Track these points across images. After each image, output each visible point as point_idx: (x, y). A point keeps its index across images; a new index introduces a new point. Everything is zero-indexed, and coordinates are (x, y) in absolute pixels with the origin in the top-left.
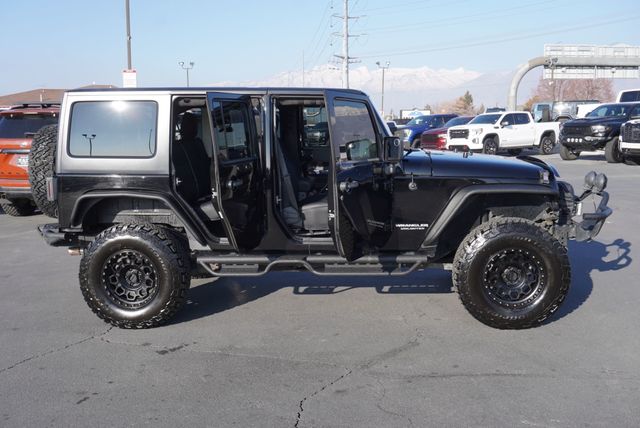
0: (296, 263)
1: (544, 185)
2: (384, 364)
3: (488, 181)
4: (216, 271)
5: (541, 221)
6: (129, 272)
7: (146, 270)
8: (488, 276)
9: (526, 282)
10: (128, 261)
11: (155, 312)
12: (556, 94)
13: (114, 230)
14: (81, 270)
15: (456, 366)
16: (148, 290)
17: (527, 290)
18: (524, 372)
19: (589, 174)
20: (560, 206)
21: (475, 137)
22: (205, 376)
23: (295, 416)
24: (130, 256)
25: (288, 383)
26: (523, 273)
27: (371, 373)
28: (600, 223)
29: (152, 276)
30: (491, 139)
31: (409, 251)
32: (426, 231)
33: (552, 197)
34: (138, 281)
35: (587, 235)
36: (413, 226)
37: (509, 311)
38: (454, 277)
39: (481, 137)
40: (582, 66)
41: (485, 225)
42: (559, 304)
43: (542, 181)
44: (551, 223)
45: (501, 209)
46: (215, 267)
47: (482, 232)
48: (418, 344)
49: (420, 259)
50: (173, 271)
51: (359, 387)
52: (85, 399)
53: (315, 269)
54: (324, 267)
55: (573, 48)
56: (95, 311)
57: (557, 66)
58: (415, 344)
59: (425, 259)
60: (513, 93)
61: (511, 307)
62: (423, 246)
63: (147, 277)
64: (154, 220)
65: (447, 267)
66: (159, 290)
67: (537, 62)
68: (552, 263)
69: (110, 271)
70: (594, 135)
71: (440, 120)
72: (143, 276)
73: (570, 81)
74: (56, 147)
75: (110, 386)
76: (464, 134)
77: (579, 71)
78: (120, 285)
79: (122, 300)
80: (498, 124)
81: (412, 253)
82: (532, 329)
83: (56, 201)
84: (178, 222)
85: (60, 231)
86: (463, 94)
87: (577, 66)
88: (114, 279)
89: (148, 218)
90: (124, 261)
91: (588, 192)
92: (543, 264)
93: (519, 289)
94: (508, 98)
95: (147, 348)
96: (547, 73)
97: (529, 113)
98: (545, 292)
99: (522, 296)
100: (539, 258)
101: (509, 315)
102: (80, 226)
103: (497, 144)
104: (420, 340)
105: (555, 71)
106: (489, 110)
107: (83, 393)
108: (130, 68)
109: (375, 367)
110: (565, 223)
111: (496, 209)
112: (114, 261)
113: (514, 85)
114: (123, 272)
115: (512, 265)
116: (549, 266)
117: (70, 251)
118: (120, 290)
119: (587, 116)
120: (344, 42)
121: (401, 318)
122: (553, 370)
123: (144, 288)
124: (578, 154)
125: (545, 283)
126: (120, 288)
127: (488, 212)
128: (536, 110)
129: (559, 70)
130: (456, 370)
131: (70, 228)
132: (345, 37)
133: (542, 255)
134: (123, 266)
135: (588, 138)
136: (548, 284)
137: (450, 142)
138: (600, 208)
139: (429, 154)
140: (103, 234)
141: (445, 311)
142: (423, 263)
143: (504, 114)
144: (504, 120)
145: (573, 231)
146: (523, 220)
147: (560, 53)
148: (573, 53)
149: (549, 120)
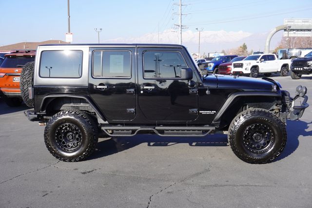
0: (150, 130)
1: (274, 92)
2: (192, 180)
3: (245, 90)
4: (111, 134)
5: (273, 110)
6: (68, 134)
7: (77, 133)
8: (245, 137)
9: (265, 141)
10: (68, 129)
11: (81, 154)
12: (291, 45)
13: (61, 113)
14: (45, 133)
15: (227, 181)
16: (77, 143)
17: (265, 144)
18: (261, 184)
19: (299, 86)
20: (282, 103)
21: (247, 67)
22: (104, 185)
23: (147, 204)
24: (69, 126)
25: (144, 188)
26: (263, 136)
27: (185, 184)
28: (302, 111)
29: (80, 136)
30: (255, 68)
31: (206, 124)
32: (215, 115)
33: (278, 98)
34: (72, 138)
35: (296, 117)
36: (208, 112)
37: (256, 155)
38: (229, 137)
39: (250, 67)
40: (304, 30)
41: (244, 112)
42: (280, 151)
43: (273, 90)
44: (277, 111)
45: (252, 104)
46: (111, 132)
47: (243, 115)
48: (210, 171)
49: (212, 128)
50: (90, 134)
51: (179, 190)
52: (46, 194)
53: (159, 133)
54: (164, 132)
55: (299, 21)
56: (51, 152)
57: (291, 30)
58: (208, 170)
59: (214, 128)
60: (267, 44)
61: (257, 153)
62: (213, 122)
63: (77, 137)
64: (81, 109)
65: (225, 133)
66: (83, 143)
67: (281, 28)
68: (277, 131)
69: (59, 133)
70: (308, 66)
71: (228, 58)
72: (75, 136)
73: (298, 38)
74: (33, 73)
75: (59, 188)
76: (241, 66)
77: (303, 32)
78: (64, 140)
79: (65, 148)
80: (258, 60)
81: (208, 126)
82: (267, 164)
83: (33, 99)
84: (93, 110)
85: (35, 114)
86: (242, 45)
87: (301, 30)
88: (61, 137)
89: (78, 107)
90: (66, 129)
91: (298, 96)
92: (273, 132)
93: (261, 144)
94: (265, 46)
95: (76, 171)
96: (285, 34)
97: (275, 55)
98: (274, 146)
99: (263, 147)
100: (271, 129)
101: (256, 157)
102: (45, 111)
103: (258, 71)
104: (210, 169)
105: (290, 33)
106: (255, 53)
107: (45, 192)
108: (69, 32)
109: (188, 181)
110: (285, 111)
111: (250, 104)
112: (61, 129)
113: (268, 40)
114: (66, 134)
115: (258, 132)
116: (276, 133)
117: (40, 124)
118: (64, 143)
119: (305, 56)
120: (180, 18)
121: (202, 158)
122: (276, 184)
123: (76, 142)
124: (300, 76)
125: (274, 142)
126: (64, 142)
127: (246, 105)
128: (279, 53)
129: (292, 32)
130: (227, 183)
131: (40, 112)
132: (180, 15)
133: (273, 127)
134: (65, 131)
135: (305, 68)
136: (276, 142)
137: (233, 69)
138: (303, 103)
139: (217, 76)
140: (56, 115)
141: (224, 155)
142: (213, 130)
143: (262, 55)
144: (261, 58)
145: (289, 115)
146: (263, 110)
147: (292, 23)
148: (299, 23)
149: (286, 58)
